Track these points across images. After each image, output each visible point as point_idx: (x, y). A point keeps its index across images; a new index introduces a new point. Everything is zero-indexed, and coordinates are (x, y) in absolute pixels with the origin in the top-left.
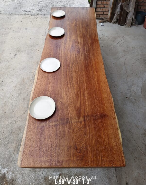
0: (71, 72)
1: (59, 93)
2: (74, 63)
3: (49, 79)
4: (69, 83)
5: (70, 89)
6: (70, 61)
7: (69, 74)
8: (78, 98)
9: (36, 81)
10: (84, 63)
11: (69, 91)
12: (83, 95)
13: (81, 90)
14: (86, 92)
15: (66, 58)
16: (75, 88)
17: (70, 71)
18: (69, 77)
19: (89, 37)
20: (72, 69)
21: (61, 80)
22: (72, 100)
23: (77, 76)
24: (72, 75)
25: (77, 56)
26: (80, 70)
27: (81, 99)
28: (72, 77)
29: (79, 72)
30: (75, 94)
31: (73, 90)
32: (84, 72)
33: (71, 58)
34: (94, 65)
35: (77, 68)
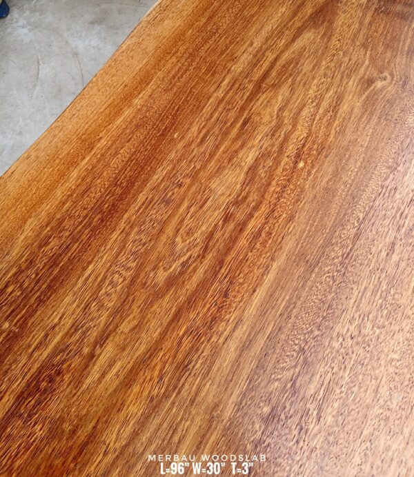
0: (227, 218)
1: (375, 119)
2: (162, 276)
4: (291, 149)
5: (304, 113)
6: (177, 316)
7: (256, 208)
8: (290, 62)
10: (105, 241)
11: (318, 106)
12: (258, 61)
13: (250, 87)
14: (238, 68)
16: (276, 109)
17: (231, 226)
18: (269, 184)
20: (210, 236)
21: (327, 190)
22: (324, 63)
23: (219, 170)
24: (242, 191)
25: (86, 351)
26: (168, 203)
27: (283, 52)
28: (252, 179)
29: (183, 189)
30: (292, 84)
31: (294, 106)
32: (155, 177)
33: (143, 348)
34: (59, 193)
35: (170, 230)
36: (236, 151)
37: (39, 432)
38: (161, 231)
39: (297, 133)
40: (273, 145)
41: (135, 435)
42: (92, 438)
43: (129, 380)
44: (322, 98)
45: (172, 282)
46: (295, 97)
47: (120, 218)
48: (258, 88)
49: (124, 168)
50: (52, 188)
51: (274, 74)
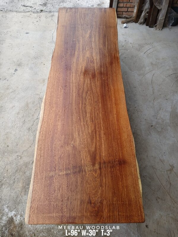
0: (85, 104)
2: (89, 92)
3: (57, 114)
4: (82, 120)
5: (84, 128)
6: (83, 89)
7: (82, 108)
8: (93, 139)
9: (42, 118)
10: (100, 93)
11: (82, 131)
12: (99, 136)
13: (97, 129)
14: (102, 132)
15: (79, 85)
16: (89, 127)
17: (84, 103)
18: (82, 112)
20: (86, 100)
21: (72, 116)
22: (86, 142)
23: (91, 111)
24: (86, 109)
25: (92, 81)
26: (96, 102)
27: (96, 141)
28: (85, 111)
29: (95, 105)
30: (89, 134)
31: (86, 129)
32: (101, 104)
33: (85, 84)
34: (113, 95)
35: (92, 98)
36: (91, 115)
38: (93, 98)
39: (83, 123)
40: (85, 119)
41: (80, 78)
42: (84, 75)
43: (84, 81)
44: (82, 133)
45: (87, 92)
46: (87, 131)
47: (101, 96)
48: (95, 129)
49: (107, 103)
51: (94, 134)
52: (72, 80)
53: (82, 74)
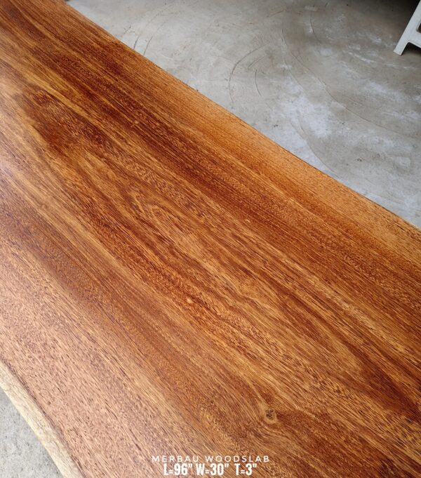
0: (161, 239)
2: (134, 194)
3: (97, 356)
5: (244, 320)
6: (104, 198)
7: (162, 259)
9: (45, 423)
10: (171, 169)
11: (248, 335)
12: (321, 302)
13: (289, 286)
14: (315, 281)
15: (74, 196)
16: (256, 300)
17: (154, 239)
18: (179, 273)
19: (74, 50)
20: (151, 226)
22: (306, 362)
23: (205, 243)
24: (181, 253)
25: (106, 155)
26: (188, 206)
27: (330, 327)
28: (188, 263)
29: (195, 217)
30: (282, 323)
31: (255, 316)
32: (212, 202)
33: (94, 179)
35: (165, 203)
36: (218, 258)
37: (74, 135)
38: (166, 199)
39: (223, 308)
40: (215, 286)
41: (52, 170)
42: (60, 153)
43: (80, 171)
44: (257, 343)
46: (266, 319)
47: (185, 179)
48: (281, 290)
49: (227, 185)
50: (223, 145)
51: (300, 310)
52: (33, 197)
53: (48, 154)
